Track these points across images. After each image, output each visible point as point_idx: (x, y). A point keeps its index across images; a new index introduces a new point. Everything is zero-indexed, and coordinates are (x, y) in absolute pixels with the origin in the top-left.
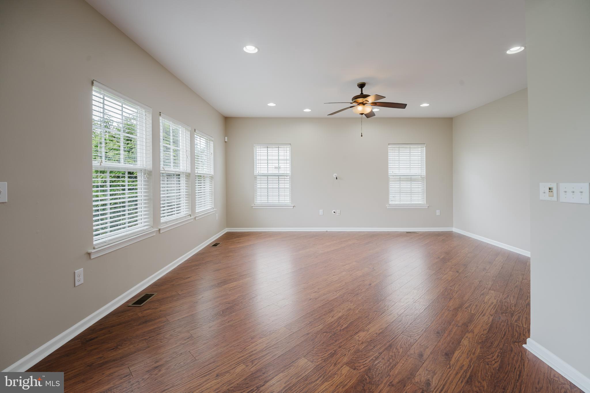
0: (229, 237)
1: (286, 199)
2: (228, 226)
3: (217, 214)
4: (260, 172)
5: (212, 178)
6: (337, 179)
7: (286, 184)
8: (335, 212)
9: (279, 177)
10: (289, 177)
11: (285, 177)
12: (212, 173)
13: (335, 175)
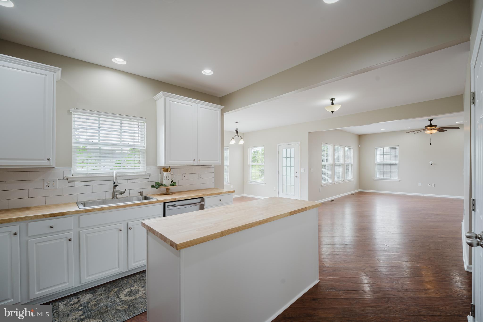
0: (360, 193)
1: (395, 176)
2: (360, 188)
3: (354, 182)
4: (378, 161)
5: (352, 165)
6: (432, 164)
7: (395, 168)
8: (430, 185)
9: (391, 164)
10: (397, 164)
11: (394, 164)
12: (352, 163)
13: (430, 163)
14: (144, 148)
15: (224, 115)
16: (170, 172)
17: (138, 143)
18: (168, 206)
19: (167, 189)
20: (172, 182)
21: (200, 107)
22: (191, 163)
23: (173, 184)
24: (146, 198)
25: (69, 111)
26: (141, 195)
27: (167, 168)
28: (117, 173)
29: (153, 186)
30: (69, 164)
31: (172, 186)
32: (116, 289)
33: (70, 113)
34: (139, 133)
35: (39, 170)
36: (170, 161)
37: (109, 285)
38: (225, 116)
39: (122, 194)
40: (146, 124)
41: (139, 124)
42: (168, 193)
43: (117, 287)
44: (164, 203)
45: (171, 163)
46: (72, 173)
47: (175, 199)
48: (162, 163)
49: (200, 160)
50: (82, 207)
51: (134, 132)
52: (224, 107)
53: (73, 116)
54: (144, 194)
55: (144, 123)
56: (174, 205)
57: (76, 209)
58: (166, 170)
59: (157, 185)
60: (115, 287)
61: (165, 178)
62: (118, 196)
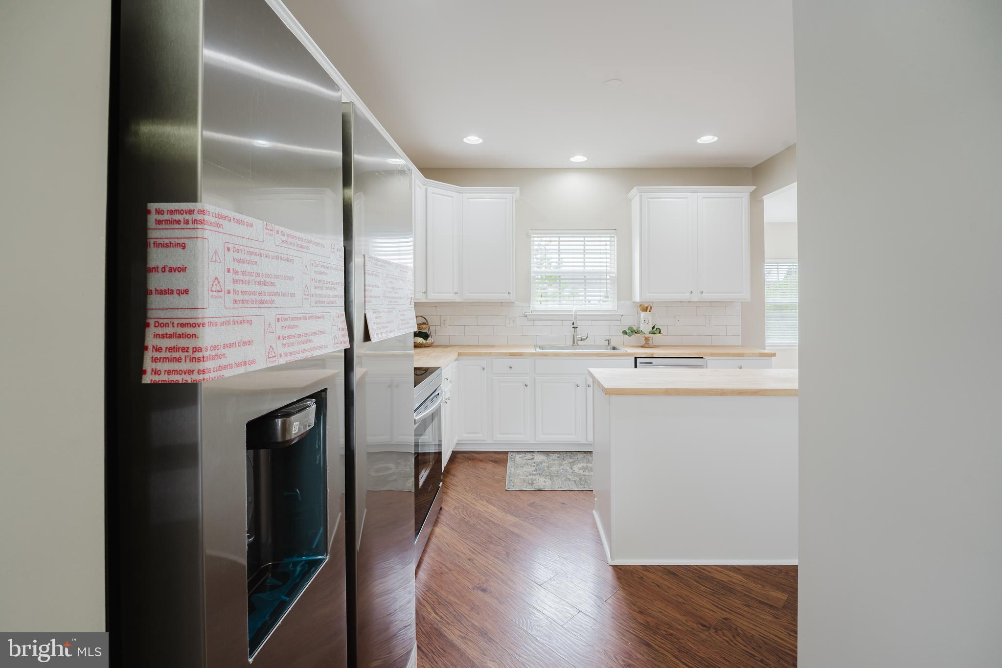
14: (614, 275)
15: (763, 201)
16: (650, 311)
17: (605, 268)
18: (641, 363)
19: (647, 339)
20: (653, 328)
21: (703, 198)
22: (686, 297)
23: (656, 330)
24: (614, 348)
25: (528, 233)
26: (609, 344)
27: (646, 305)
28: (578, 311)
29: (625, 333)
30: (528, 299)
31: (652, 334)
32: (571, 460)
33: (529, 236)
34: (606, 253)
35: (502, 304)
36: (648, 295)
37: (564, 454)
38: (765, 202)
39: (584, 340)
40: (616, 238)
41: (608, 239)
42: (647, 345)
43: (572, 458)
44: (636, 358)
45: (650, 297)
46: (531, 309)
47: (653, 354)
48: (637, 299)
49: (702, 292)
50: (539, 351)
51: (600, 251)
52: (756, 187)
53: (532, 239)
54: (613, 344)
55: (614, 237)
56: (651, 363)
57: (533, 351)
58: (645, 308)
59: (632, 332)
60: (571, 458)
61: (642, 321)
62: (580, 343)
